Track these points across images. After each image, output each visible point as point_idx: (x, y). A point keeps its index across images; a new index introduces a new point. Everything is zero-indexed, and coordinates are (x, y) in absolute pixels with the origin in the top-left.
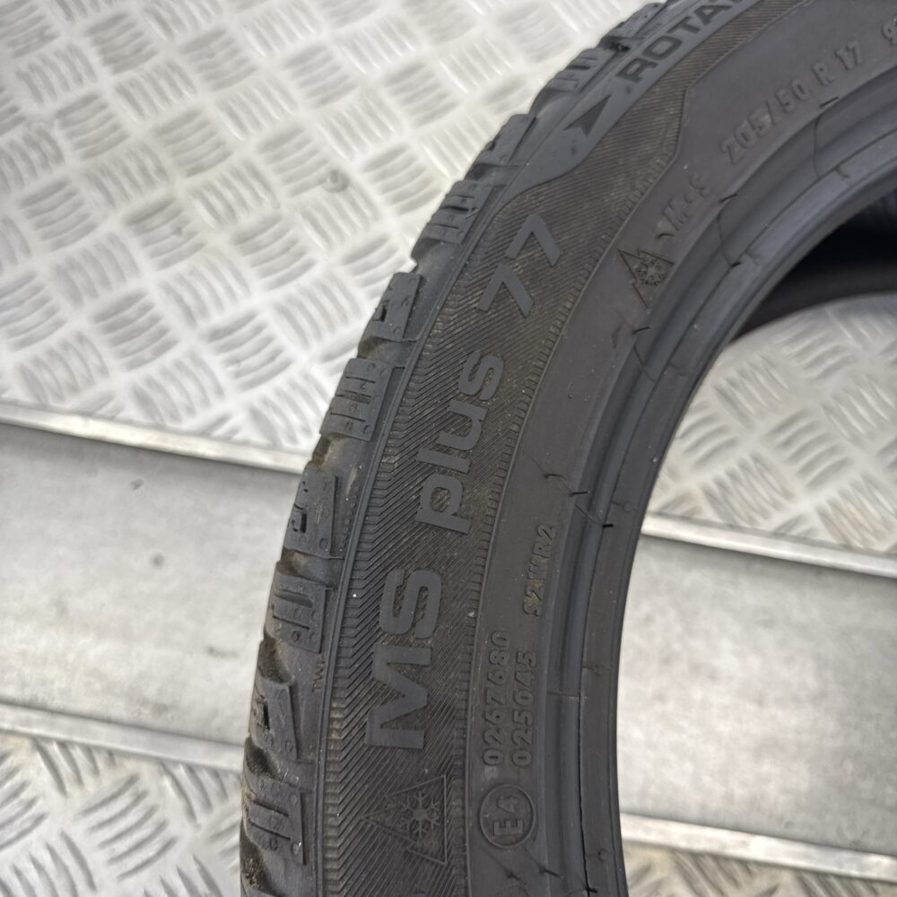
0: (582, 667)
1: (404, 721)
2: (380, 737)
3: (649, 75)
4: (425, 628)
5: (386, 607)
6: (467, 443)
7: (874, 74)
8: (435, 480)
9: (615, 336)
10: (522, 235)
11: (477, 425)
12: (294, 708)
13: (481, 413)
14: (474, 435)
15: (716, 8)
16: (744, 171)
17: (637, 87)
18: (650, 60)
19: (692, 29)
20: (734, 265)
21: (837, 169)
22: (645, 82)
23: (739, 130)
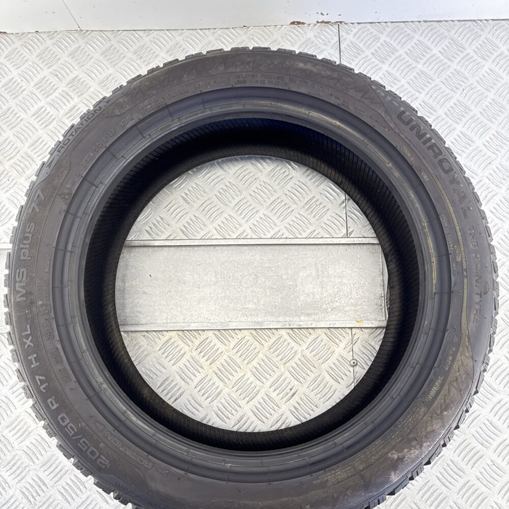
0: (68, 281)
1: (22, 296)
2: (18, 300)
3: (63, 150)
4: (24, 279)
5: (17, 276)
6: (29, 242)
7: (119, 135)
8: (23, 250)
9: (60, 213)
10: (37, 195)
11: (30, 238)
12: (7, 298)
13: (31, 235)
14: (30, 240)
15: (78, 128)
16: (87, 169)
17: (60, 154)
18: (64, 146)
19: (73, 135)
20: (97, 187)
21: (122, 156)
22: (62, 153)
23: (84, 159)
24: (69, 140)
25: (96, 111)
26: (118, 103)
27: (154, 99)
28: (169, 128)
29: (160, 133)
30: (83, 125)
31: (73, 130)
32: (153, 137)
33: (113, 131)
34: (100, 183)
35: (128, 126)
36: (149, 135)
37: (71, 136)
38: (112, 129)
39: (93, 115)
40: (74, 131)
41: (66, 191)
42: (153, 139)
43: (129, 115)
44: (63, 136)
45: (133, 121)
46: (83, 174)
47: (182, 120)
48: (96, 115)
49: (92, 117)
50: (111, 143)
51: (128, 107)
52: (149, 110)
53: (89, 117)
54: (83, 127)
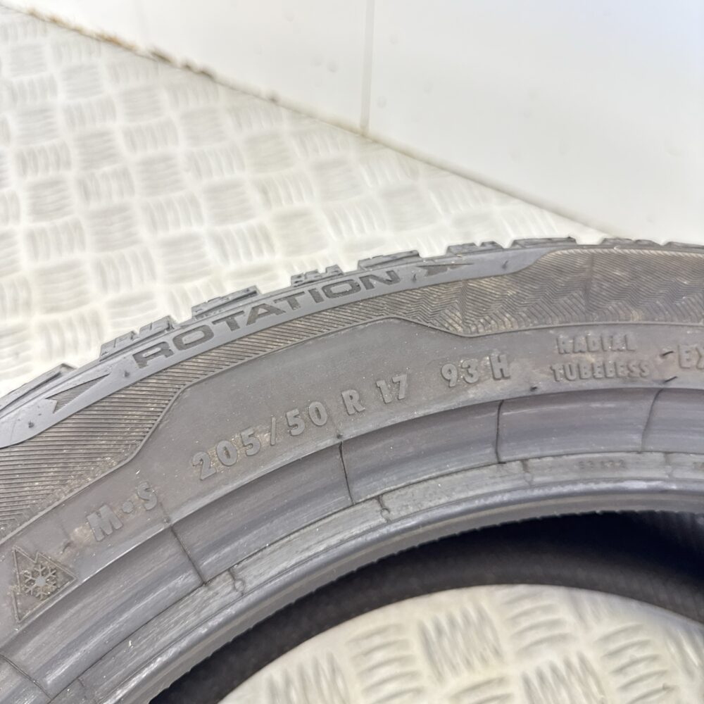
7: (418, 414)
15: (270, 310)
16: (211, 490)
17: (137, 373)
18: (173, 347)
19: (233, 326)
20: (204, 583)
21: (378, 498)
22: (145, 371)
23: (223, 444)
24: (208, 334)
25: (374, 282)
26: (472, 289)
27: (625, 340)
28: (616, 475)
29: (572, 476)
30: (293, 304)
31: (246, 306)
32: (538, 480)
33: (404, 384)
34: (230, 570)
35: (474, 394)
36: (524, 461)
37: (224, 323)
38: (403, 378)
39: (356, 288)
40: (248, 310)
41: (57, 553)
42: (532, 486)
43: (495, 355)
44: (194, 309)
45: (506, 383)
46: (177, 508)
47: (679, 465)
48: (364, 293)
49: (345, 293)
50: (371, 427)
51: (508, 323)
52: (586, 373)
53: (335, 289)
54: (291, 314)
